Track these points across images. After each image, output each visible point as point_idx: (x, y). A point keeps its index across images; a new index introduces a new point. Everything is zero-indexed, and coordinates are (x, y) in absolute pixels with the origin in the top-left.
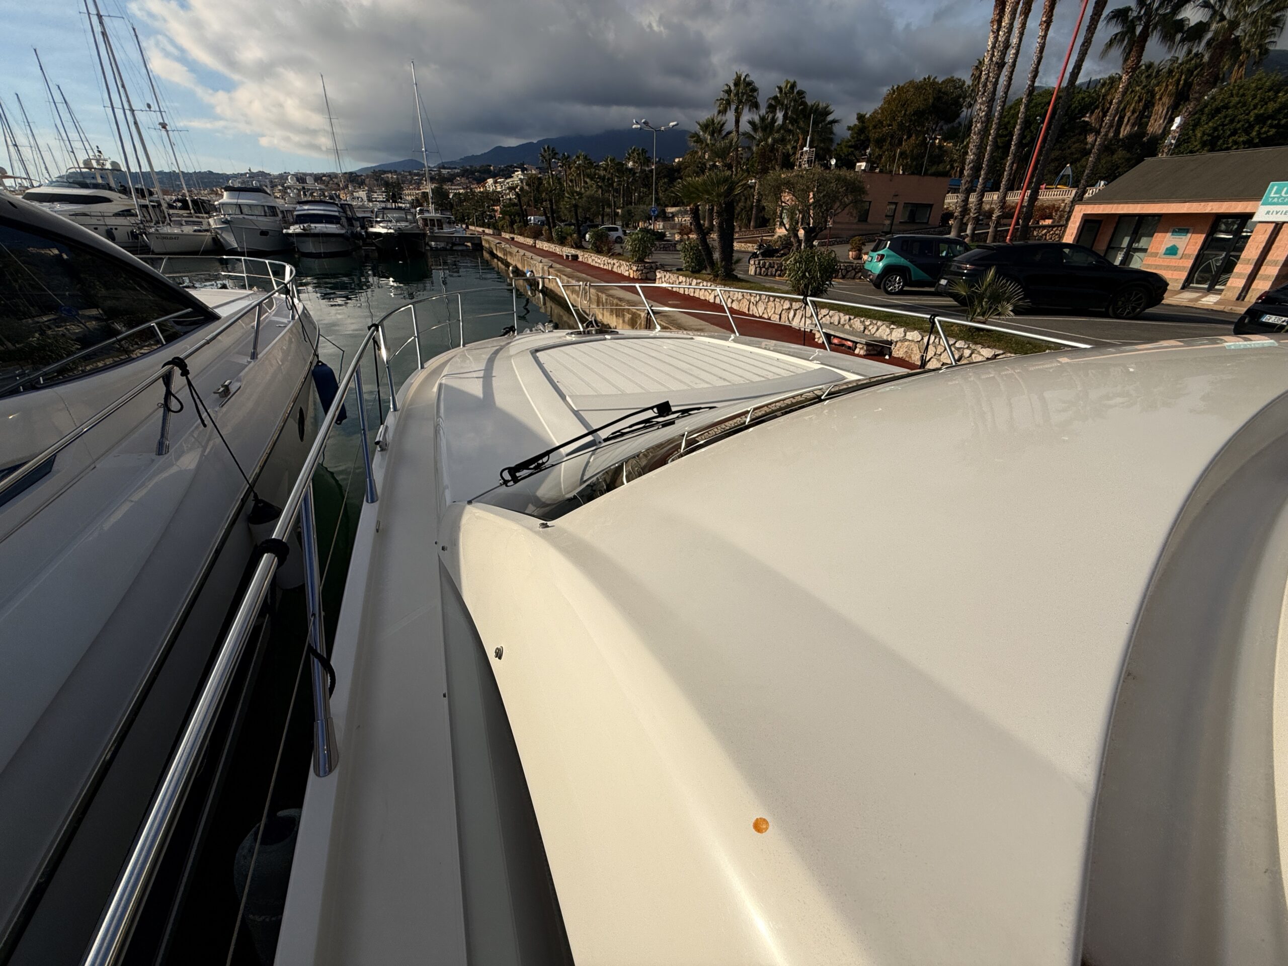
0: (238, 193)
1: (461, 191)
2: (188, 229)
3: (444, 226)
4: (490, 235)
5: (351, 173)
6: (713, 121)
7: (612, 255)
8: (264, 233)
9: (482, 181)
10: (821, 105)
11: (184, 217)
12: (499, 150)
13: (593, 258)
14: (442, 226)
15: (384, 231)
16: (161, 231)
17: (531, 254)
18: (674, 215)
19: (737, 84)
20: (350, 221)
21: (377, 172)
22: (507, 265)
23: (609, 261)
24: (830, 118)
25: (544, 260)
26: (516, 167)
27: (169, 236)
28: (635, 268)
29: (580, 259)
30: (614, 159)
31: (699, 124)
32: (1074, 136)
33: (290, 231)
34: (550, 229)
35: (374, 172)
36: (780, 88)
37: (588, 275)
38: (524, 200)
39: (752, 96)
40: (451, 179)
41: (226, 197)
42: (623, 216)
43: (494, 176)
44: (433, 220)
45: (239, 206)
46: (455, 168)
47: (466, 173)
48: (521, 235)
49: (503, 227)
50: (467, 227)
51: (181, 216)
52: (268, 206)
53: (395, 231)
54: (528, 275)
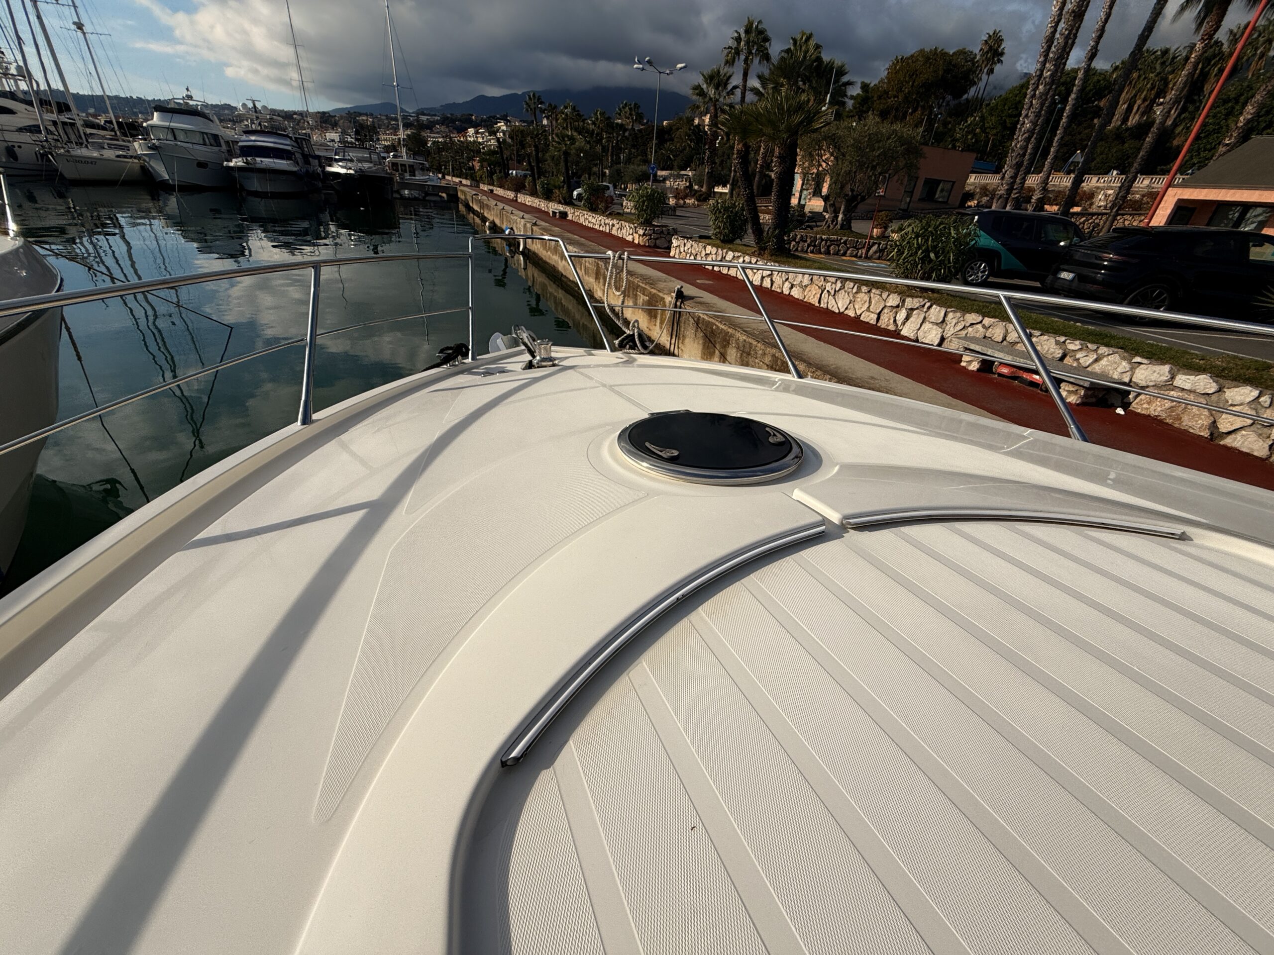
0: (171, 114)
1: (440, 140)
2: (109, 154)
3: (417, 172)
4: (466, 186)
5: (324, 113)
6: (719, 72)
7: (610, 214)
8: (201, 165)
9: (462, 130)
10: (836, 62)
11: (107, 139)
12: (482, 99)
13: (586, 216)
14: (414, 173)
15: (343, 171)
16: (73, 153)
17: (511, 208)
18: (665, 179)
19: (748, 31)
20: (307, 158)
21: (351, 114)
22: (484, 219)
23: (607, 221)
24: (845, 79)
25: (526, 216)
26: (499, 119)
27: (83, 160)
28: (641, 232)
29: (570, 217)
30: (604, 113)
31: (703, 75)
32: (1085, 121)
33: (232, 164)
34: (534, 180)
35: (349, 113)
36: (795, 40)
37: (581, 237)
38: (506, 154)
39: (762, 46)
40: (430, 126)
41: (156, 119)
42: (611, 176)
43: (476, 126)
44: (405, 165)
45: (172, 130)
46: (435, 115)
47: (445, 121)
48: (500, 187)
49: (481, 177)
50: (444, 177)
51: (103, 137)
52: (212, 134)
53: (356, 171)
54: (507, 232)
